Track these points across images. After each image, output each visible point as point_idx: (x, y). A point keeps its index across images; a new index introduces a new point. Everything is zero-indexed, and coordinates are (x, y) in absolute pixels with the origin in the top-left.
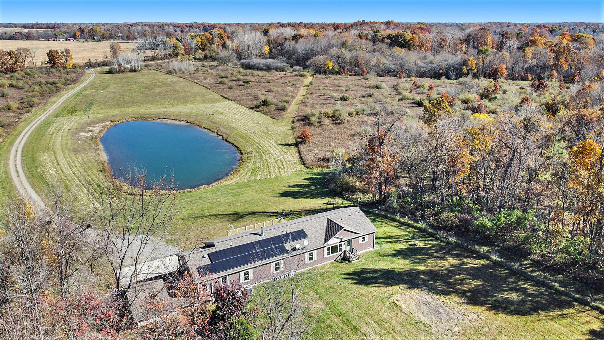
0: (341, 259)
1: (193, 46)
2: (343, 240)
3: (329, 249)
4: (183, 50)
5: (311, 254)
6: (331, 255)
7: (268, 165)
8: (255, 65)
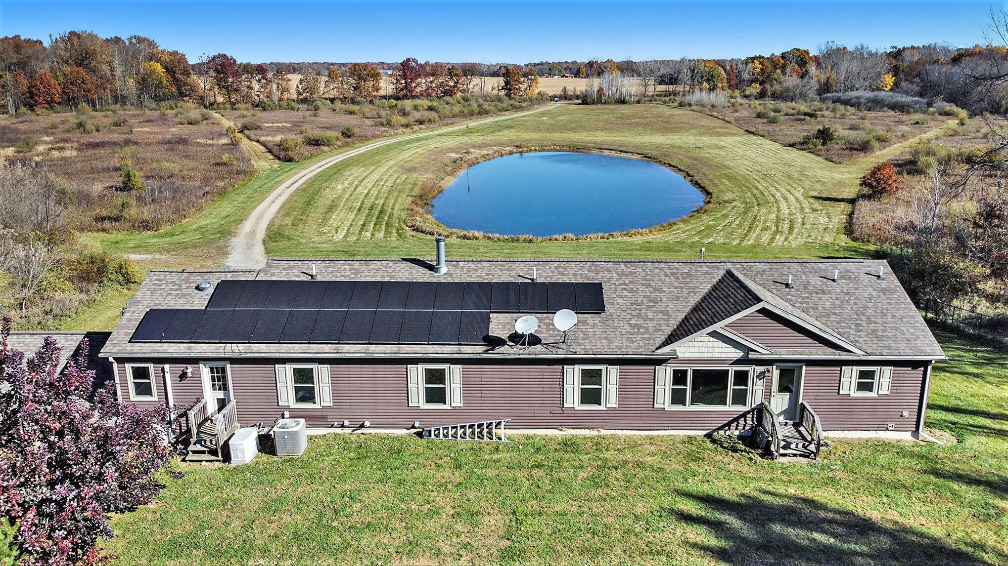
0: (740, 437)
1: (746, 76)
2: (752, 356)
3: (679, 377)
4: (725, 81)
5: (591, 377)
6: (689, 407)
7: (752, 223)
8: (851, 99)
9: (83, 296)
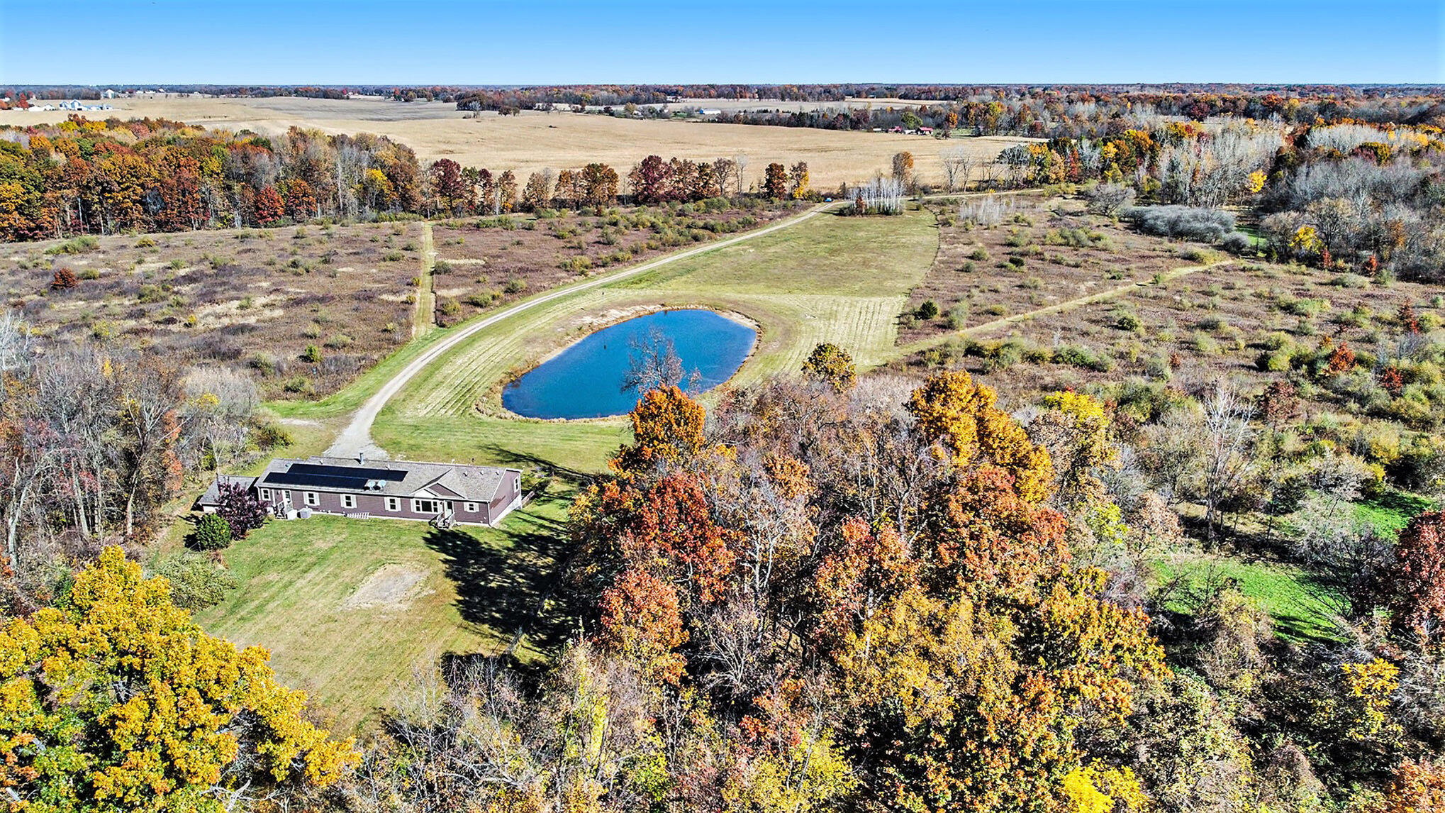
1: (1091, 163)
3: (417, 503)
6: (422, 512)
9: (263, 454)
